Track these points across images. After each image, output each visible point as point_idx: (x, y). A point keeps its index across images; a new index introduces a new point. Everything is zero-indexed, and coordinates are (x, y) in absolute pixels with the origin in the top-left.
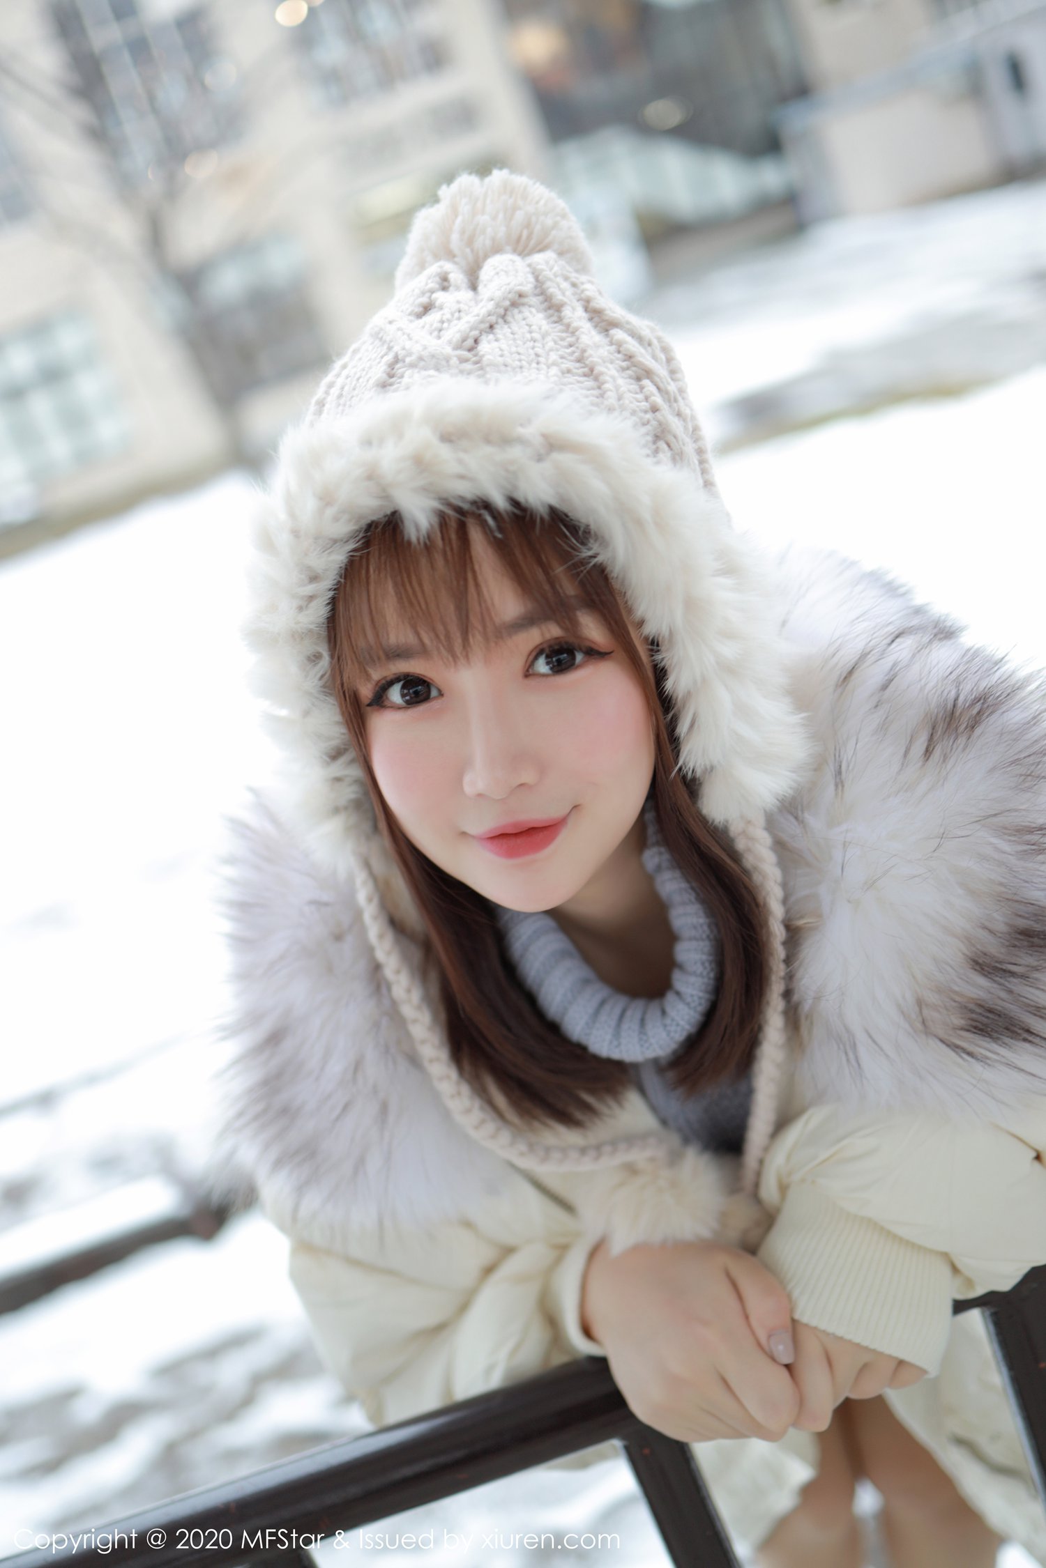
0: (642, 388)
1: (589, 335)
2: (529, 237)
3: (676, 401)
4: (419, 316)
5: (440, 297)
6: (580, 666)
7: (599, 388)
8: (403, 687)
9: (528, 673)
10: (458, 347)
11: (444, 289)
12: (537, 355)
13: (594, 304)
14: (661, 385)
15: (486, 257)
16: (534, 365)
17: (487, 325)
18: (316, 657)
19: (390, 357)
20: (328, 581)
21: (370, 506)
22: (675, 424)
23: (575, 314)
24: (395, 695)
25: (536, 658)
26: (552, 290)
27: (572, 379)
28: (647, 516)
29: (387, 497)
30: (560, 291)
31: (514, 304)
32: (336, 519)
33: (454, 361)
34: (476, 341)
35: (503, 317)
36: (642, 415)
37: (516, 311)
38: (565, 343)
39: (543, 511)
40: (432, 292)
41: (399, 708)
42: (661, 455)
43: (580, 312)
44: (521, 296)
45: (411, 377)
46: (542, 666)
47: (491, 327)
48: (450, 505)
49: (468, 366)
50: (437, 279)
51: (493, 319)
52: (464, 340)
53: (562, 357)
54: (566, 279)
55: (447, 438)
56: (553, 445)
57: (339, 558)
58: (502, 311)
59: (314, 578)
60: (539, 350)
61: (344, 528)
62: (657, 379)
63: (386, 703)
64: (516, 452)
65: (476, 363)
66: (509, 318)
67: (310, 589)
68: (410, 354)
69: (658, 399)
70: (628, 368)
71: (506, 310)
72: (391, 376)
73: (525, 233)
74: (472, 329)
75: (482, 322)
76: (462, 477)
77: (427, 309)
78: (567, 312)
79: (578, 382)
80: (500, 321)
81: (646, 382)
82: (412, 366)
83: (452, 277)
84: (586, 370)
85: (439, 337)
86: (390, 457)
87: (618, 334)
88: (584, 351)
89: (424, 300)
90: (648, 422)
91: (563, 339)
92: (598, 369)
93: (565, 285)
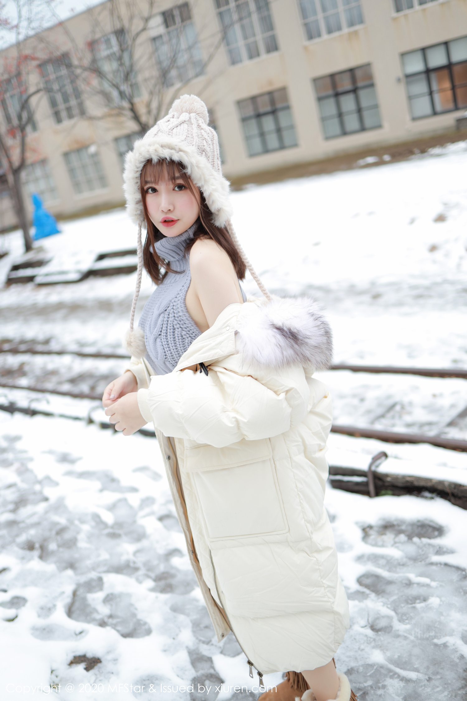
0: (203, 141)
1: (195, 130)
2: (194, 109)
3: (210, 145)
4: (166, 122)
5: (172, 120)
6: (183, 190)
7: (193, 140)
8: (151, 189)
9: (174, 190)
10: (169, 130)
11: (173, 118)
12: (183, 133)
13: (200, 125)
14: (207, 142)
15: (184, 112)
16: (182, 135)
17: (176, 126)
18: (137, 183)
19: (158, 130)
20: (140, 169)
21: (147, 157)
22: (208, 149)
23: (195, 126)
24: (150, 191)
25: (175, 187)
26: (192, 121)
27: (189, 138)
28: (195, 164)
29: (150, 155)
30: (194, 121)
31: (183, 123)
32: (141, 158)
33: (168, 132)
34: (173, 129)
35: (180, 125)
36: (201, 146)
37: (183, 124)
38: (190, 131)
39: (176, 162)
40: (171, 118)
41: (151, 194)
42: (203, 155)
43: (196, 126)
44: (185, 121)
45: (160, 134)
46: (176, 189)
47: (177, 126)
48: (160, 157)
49: (170, 133)
50: (172, 116)
51: (178, 125)
52: (171, 128)
53: (189, 134)
54: (196, 118)
55: (162, 146)
56: (180, 150)
57: (142, 165)
58: (180, 124)
59: (138, 168)
60: (184, 132)
61: (143, 160)
62: (207, 141)
63: (148, 192)
64: (173, 151)
65: (172, 133)
66: (181, 125)
67: (136, 170)
68: (161, 130)
69: (205, 144)
70: (202, 138)
71: (181, 124)
72: (157, 133)
73: (194, 108)
74: (173, 126)
75: (175, 125)
76: (163, 154)
77: (169, 121)
78: (193, 125)
79: (190, 139)
80: (179, 126)
81: (204, 141)
82: (161, 132)
83: (175, 116)
84: (192, 137)
85: (167, 127)
86: (152, 149)
87: (202, 131)
88: (193, 133)
89: (168, 119)
90: (202, 148)
91: (190, 130)
92: (194, 137)
93: (195, 120)
